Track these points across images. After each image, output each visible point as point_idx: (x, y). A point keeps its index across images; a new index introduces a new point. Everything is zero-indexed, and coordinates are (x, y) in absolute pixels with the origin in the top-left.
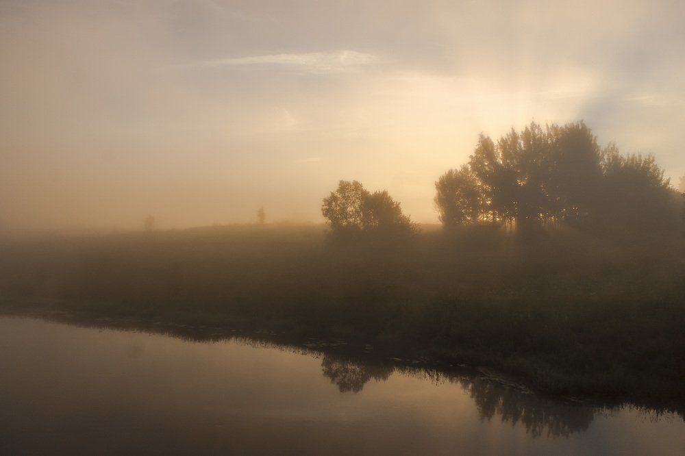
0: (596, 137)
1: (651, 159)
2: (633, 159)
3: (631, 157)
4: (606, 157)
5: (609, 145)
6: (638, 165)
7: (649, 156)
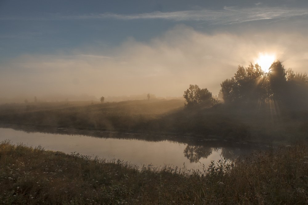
0: (284, 66)
1: (306, 75)
2: (298, 75)
3: (298, 74)
4: (288, 74)
5: (289, 69)
6: (300, 77)
7: (305, 73)
